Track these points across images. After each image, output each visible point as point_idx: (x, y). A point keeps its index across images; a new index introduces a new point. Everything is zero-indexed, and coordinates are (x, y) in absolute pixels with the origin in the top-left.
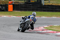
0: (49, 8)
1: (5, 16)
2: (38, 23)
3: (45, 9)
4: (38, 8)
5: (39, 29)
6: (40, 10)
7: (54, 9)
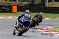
0: (53, 10)
1: (9, 17)
5: (43, 30)
7: (58, 11)
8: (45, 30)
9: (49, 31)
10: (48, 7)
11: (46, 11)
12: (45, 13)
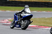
0: (13, 4)
2: (4, 16)
3: (9, 4)
4: (3, 3)
5: (4, 21)
6: (5, 5)
7: (17, 4)
8: (6, 21)
9: (10, 22)
10: (9, 1)
11: (7, 4)
12: (6, 6)
